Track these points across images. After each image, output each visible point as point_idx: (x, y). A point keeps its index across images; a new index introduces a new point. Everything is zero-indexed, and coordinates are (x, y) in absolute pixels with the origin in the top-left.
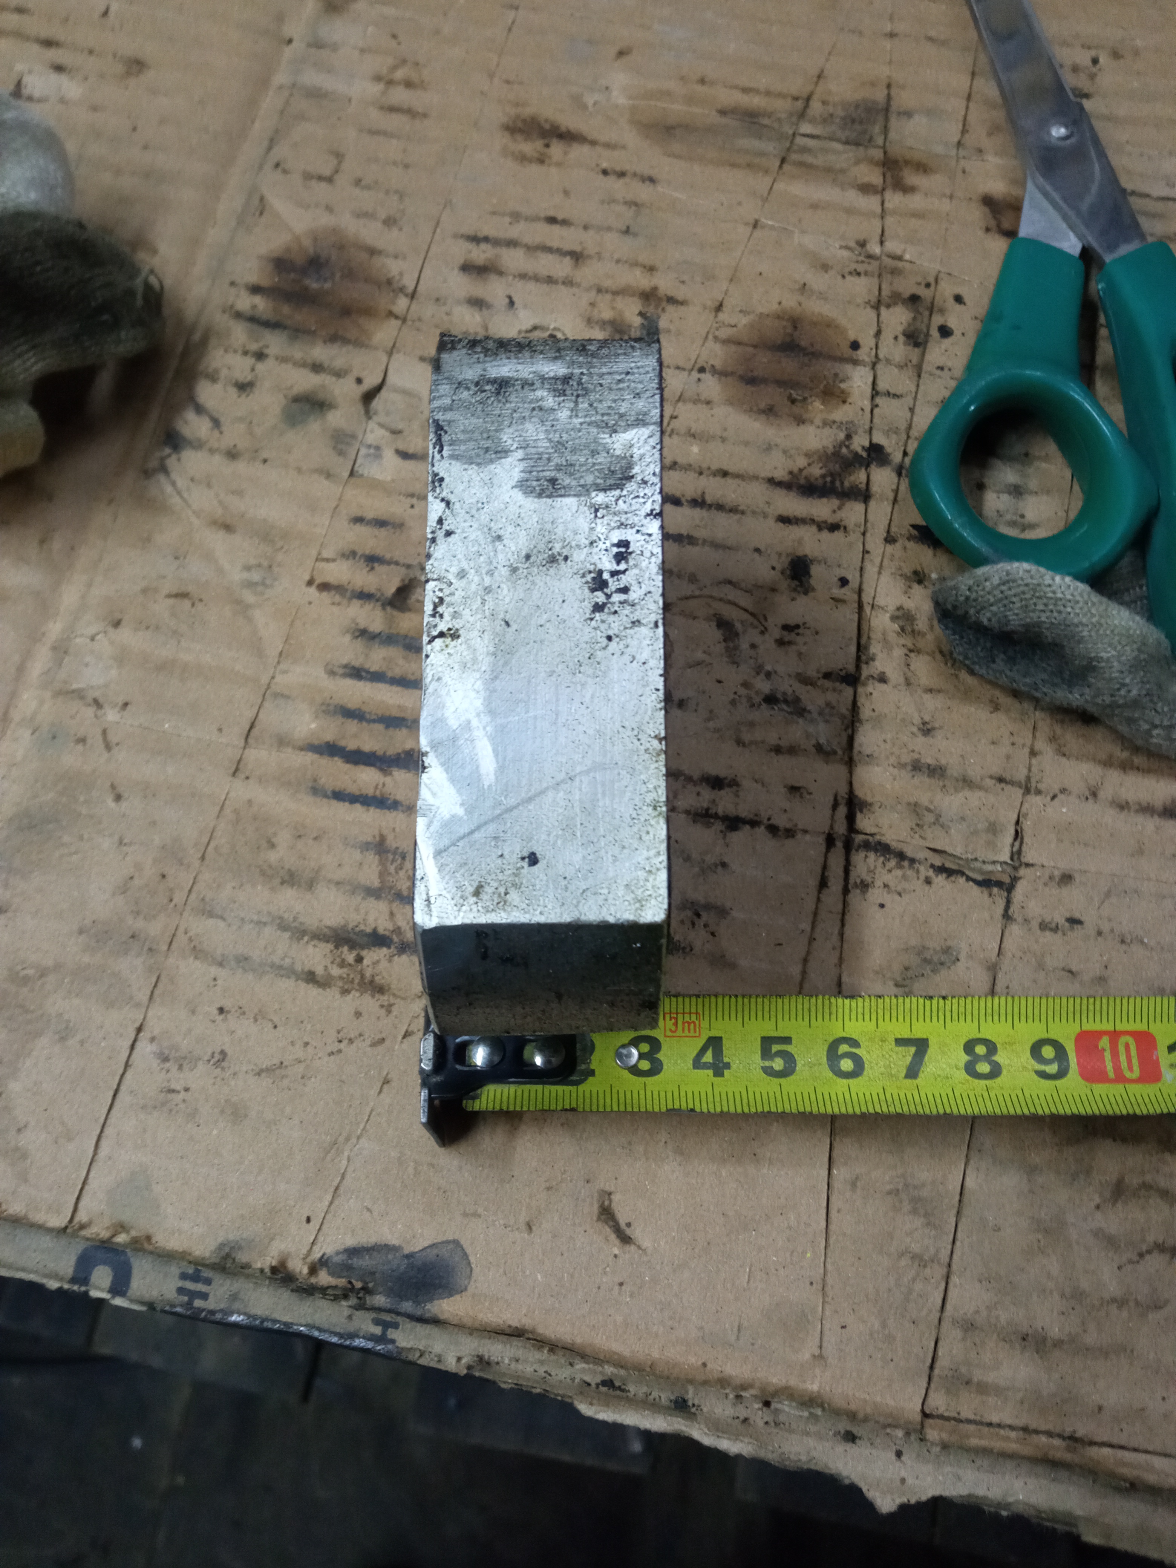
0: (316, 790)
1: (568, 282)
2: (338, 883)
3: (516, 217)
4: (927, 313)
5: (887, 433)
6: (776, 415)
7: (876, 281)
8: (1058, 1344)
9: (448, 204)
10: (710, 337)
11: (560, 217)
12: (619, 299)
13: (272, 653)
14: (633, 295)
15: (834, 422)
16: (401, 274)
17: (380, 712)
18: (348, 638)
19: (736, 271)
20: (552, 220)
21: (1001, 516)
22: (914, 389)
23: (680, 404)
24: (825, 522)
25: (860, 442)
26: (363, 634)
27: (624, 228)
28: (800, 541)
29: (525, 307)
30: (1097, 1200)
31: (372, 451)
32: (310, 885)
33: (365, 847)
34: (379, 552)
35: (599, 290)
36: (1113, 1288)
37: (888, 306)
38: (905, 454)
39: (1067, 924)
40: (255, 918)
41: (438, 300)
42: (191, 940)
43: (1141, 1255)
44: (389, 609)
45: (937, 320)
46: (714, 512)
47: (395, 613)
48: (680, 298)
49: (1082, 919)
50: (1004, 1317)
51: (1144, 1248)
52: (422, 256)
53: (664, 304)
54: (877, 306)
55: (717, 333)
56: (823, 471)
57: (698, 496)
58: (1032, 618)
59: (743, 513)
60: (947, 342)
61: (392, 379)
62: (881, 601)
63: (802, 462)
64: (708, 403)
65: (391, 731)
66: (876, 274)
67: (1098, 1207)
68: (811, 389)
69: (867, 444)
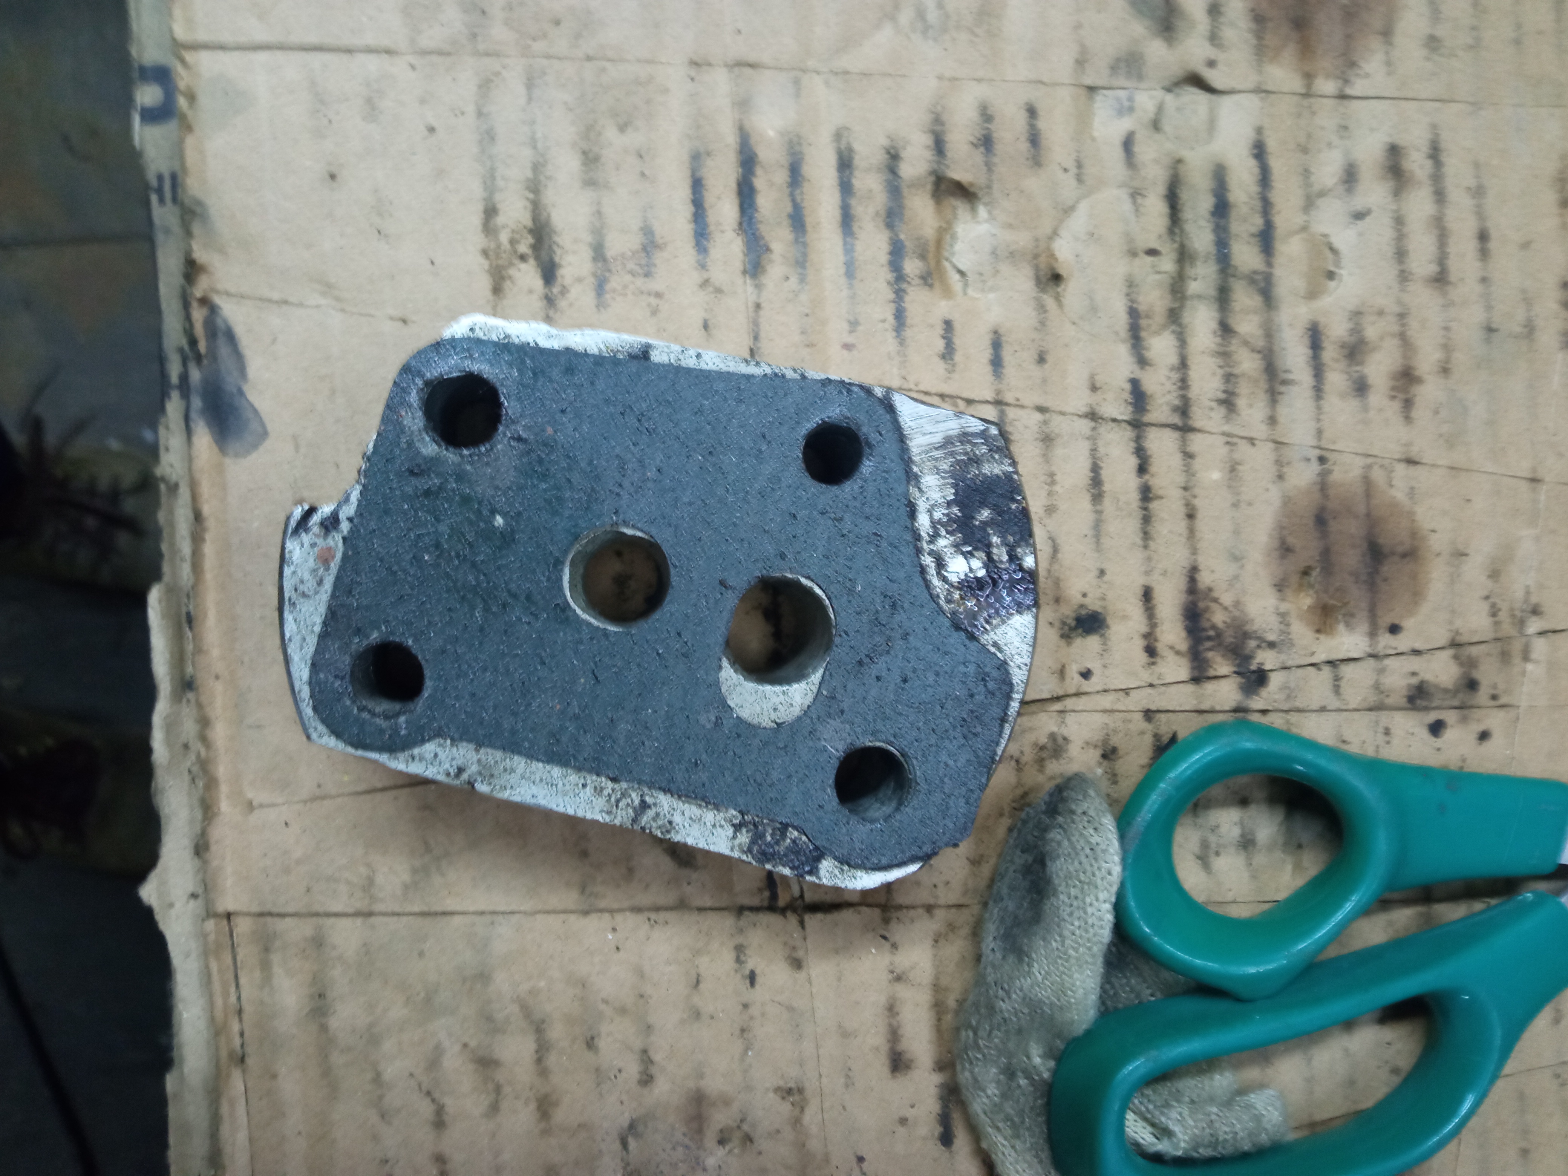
0: (696, 159)
1: (1404, 277)
2: (599, 213)
3: (1478, 192)
4: (1456, 703)
5: (1284, 687)
6: (1283, 557)
7: (1489, 635)
8: (324, 1028)
9: (1476, 106)
10: (1370, 460)
11: (1493, 245)
12: (1396, 342)
13: (845, 62)
14: (1405, 357)
15: (1288, 625)
16: (1367, 75)
17: (805, 204)
18: (884, 142)
19: (1468, 470)
20: (1483, 237)
21: (1213, 831)
22: (1351, 707)
23: (1271, 445)
24: (1156, 640)
25: (1266, 659)
26: (893, 157)
27: (1494, 326)
28: (1125, 618)
29: (1360, 234)
30: (473, 1044)
31: (1126, 104)
32: (590, 183)
33: (647, 231)
34: (998, 148)
35: (1402, 316)
36: (391, 1071)
37: (1456, 657)
38: (1264, 712)
39: (747, 972)
40: (539, 135)
41: (1346, 128)
42: (498, 74)
43: (428, 1093)
44: (932, 179)
45: (1450, 716)
46: (1139, 514)
47: (929, 187)
48: (1414, 414)
49: (757, 986)
50: (336, 973)
51: (436, 1095)
52: (1396, 94)
53: (1402, 396)
54: (1455, 644)
55: (1376, 468)
56: (1220, 625)
57: (1156, 490)
58: (1060, 885)
59: (1146, 547)
60: (1425, 734)
61: (1226, 103)
62: (1070, 718)
63: (1227, 599)
64: (1281, 477)
65: (786, 222)
66: (1499, 635)
67: (465, 1045)
68: (1326, 591)
69: (1267, 667)
